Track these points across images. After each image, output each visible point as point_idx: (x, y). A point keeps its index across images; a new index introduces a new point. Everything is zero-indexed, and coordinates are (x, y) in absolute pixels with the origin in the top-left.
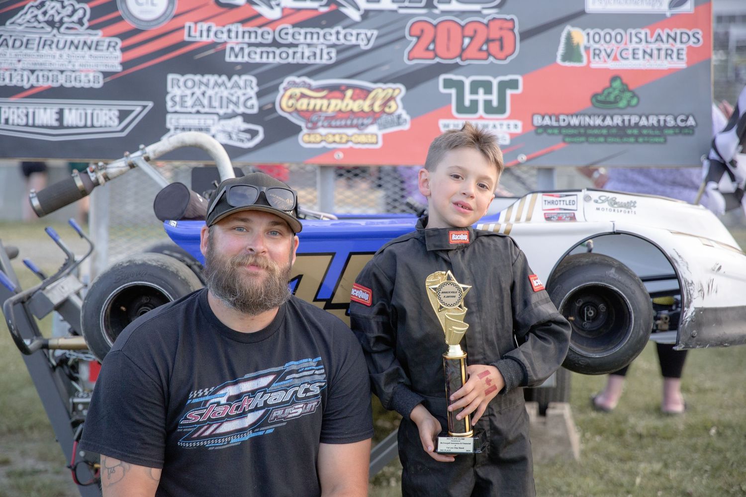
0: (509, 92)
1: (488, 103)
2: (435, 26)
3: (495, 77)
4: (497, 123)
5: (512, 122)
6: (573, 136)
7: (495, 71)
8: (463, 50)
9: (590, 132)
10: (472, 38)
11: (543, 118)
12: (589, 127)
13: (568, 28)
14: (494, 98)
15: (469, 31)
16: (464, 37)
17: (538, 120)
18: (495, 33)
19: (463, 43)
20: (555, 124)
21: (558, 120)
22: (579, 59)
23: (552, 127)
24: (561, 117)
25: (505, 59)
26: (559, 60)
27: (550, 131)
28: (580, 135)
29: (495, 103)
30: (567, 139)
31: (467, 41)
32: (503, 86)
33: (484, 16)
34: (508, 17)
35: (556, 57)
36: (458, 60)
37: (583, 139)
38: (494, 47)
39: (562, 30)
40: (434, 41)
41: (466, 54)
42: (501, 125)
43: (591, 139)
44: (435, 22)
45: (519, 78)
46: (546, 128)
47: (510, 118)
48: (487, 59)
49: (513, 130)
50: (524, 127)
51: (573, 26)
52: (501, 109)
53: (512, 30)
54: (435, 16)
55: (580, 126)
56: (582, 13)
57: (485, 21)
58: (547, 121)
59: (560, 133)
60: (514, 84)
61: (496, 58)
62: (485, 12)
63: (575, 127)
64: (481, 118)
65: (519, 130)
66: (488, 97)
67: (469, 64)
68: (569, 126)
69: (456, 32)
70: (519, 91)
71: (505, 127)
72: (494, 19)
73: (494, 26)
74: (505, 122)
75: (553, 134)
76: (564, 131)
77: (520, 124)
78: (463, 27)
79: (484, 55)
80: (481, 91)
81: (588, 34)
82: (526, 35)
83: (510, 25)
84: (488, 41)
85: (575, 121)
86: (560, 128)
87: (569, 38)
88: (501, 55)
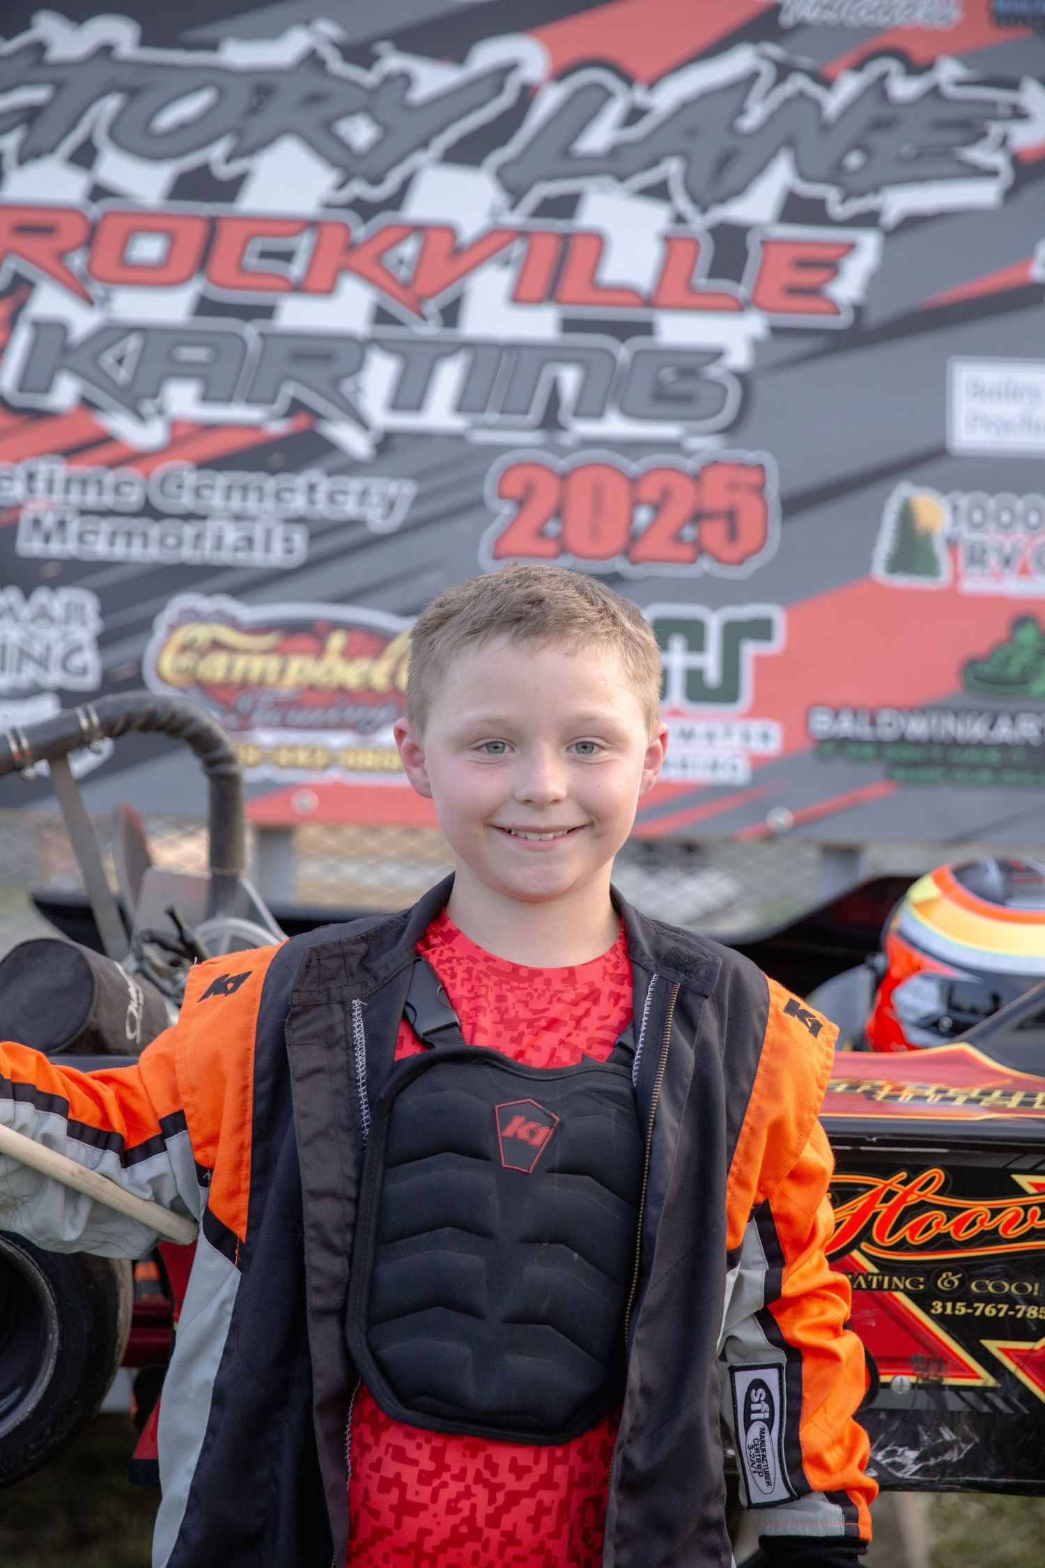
0: (750, 650)
1: (694, 678)
2: (564, 478)
3: (714, 606)
4: (719, 728)
5: (756, 727)
6: (913, 765)
7: (715, 594)
8: (633, 539)
9: (956, 755)
10: (657, 508)
11: (836, 714)
12: (953, 744)
13: (904, 491)
14: (711, 663)
15: (650, 490)
16: (635, 503)
17: (822, 723)
18: (715, 498)
19: (631, 519)
20: (865, 731)
21: (873, 723)
22: (930, 568)
23: (859, 742)
24: (884, 717)
25: (740, 562)
26: (879, 569)
27: (853, 750)
28: (929, 763)
29: (713, 674)
30: (900, 773)
31: (643, 516)
32: (734, 634)
33: (689, 454)
34: (751, 456)
35: (868, 562)
36: (620, 565)
37: (936, 773)
38: (714, 533)
39: (888, 495)
40: (559, 513)
41: (642, 550)
42: (728, 734)
43: (960, 775)
44: (562, 464)
45: (777, 615)
46: (842, 744)
47: (753, 713)
48: (693, 561)
49: (758, 746)
50: (787, 738)
51: (918, 484)
52: (727, 692)
53: (760, 489)
54: (563, 452)
55: (930, 742)
56: (939, 453)
57: (691, 465)
58: (846, 726)
59: (879, 757)
60: (761, 629)
61: (719, 560)
62: (695, 443)
63: (917, 743)
64: (676, 713)
65: (773, 746)
66: (695, 660)
67: (648, 578)
68: (902, 741)
69: (616, 494)
70: (777, 644)
71: (736, 741)
72: (715, 463)
73: (715, 481)
74: (738, 728)
75: (860, 760)
76: (890, 752)
77: (775, 731)
78: (634, 482)
79: (687, 552)
80: (677, 644)
81: (955, 508)
82: (794, 505)
83: (754, 478)
84: (698, 517)
85: (918, 728)
86: (879, 744)
87: (907, 516)
88: (733, 554)
